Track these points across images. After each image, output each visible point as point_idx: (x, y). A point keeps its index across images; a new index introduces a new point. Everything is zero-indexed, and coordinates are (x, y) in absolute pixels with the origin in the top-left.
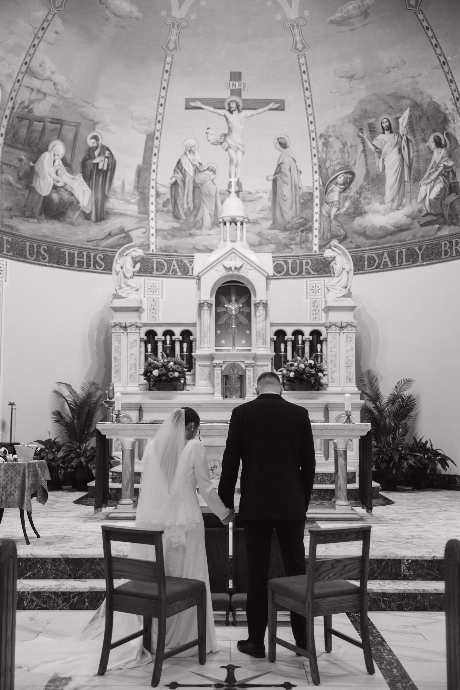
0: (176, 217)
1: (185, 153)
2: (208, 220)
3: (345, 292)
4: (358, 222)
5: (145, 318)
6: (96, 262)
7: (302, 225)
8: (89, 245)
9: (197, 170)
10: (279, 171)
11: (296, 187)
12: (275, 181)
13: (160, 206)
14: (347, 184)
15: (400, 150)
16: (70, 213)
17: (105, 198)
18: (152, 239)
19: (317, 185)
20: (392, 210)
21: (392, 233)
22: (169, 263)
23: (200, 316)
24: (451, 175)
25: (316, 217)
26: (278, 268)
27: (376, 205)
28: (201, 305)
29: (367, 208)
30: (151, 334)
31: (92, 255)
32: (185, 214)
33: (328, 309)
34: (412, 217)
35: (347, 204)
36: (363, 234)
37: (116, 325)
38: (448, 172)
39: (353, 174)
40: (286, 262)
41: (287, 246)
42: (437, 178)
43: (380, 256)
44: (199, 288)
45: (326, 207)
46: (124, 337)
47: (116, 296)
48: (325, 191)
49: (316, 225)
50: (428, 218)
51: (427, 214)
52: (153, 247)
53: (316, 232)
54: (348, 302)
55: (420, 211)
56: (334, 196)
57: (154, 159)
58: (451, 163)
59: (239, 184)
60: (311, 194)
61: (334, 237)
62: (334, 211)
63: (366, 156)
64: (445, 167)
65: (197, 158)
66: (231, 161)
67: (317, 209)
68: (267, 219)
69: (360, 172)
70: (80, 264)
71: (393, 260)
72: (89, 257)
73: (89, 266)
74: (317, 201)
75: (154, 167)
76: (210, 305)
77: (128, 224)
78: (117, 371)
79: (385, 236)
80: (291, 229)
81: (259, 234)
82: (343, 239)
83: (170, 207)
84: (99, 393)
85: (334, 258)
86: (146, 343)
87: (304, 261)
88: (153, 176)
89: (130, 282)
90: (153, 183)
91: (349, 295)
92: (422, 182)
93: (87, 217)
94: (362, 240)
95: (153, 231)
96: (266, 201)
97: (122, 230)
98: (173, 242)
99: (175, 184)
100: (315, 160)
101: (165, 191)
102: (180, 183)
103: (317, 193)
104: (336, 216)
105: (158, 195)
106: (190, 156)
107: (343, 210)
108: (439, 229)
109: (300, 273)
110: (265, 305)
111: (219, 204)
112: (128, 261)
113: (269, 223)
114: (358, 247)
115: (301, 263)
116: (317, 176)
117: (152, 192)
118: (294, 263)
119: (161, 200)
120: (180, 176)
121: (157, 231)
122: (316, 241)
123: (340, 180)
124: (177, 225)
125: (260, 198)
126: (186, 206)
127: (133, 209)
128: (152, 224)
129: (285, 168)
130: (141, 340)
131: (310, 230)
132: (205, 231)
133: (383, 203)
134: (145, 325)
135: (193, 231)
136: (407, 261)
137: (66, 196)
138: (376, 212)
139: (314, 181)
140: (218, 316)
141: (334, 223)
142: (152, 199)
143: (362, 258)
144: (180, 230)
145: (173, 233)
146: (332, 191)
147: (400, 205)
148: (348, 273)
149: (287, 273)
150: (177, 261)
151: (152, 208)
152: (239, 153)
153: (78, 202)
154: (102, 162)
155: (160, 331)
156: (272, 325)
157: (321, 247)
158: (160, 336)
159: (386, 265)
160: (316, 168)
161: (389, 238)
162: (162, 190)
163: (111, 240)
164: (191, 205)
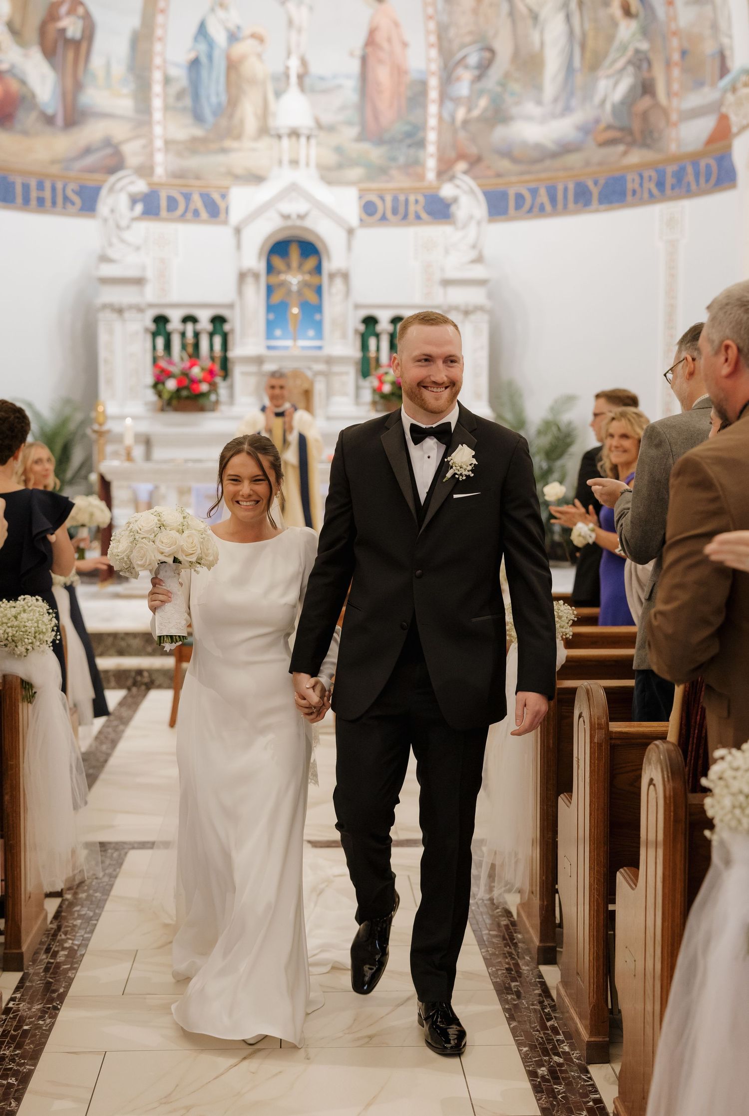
0: (198, 117)
1: (213, 10)
2: (251, 125)
3: (473, 254)
4: (500, 133)
5: (150, 294)
6: (66, 199)
7: (409, 135)
8: (55, 170)
9: (233, 37)
10: (371, 41)
11: (399, 71)
12: (364, 60)
13: (171, 100)
14: (483, 68)
15: (568, 18)
16: (21, 115)
17: (78, 86)
18: (159, 158)
19: (434, 67)
20: (554, 116)
21: (554, 155)
22: (187, 197)
23: (240, 292)
24: (645, 65)
25: (432, 122)
26: (369, 209)
27: (530, 108)
28: (242, 276)
29: (514, 111)
30: (161, 321)
31: (59, 186)
32: (215, 114)
33: (447, 283)
34: (585, 130)
35: (483, 102)
36: (507, 153)
37: (105, 307)
38: (640, 60)
39: (492, 51)
40: (382, 198)
41: (383, 171)
42: (623, 69)
43: (534, 192)
44: (239, 246)
45: (449, 105)
46: (118, 326)
47: (104, 259)
48: (448, 78)
49: (432, 136)
50: (610, 134)
51: (609, 127)
52: (159, 171)
53: (431, 149)
54: (478, 272)
55: (597, 121)
56: (463, 88)
57: (160, 19)
58: (644, 46)
59: (304, 63)
60: (424, 84)
61: (461, 156)
62: (461, 114)
63: (514, 22)
64: (637, 51)
65: (234, 17)
66: (290, 23)
67: (433, 109)
68: (349, 123)
69: (504, 48)
70: (41, 201)
71: (553, 200)
72: (54, 189)
73: (54, 203)
74: (433, 94)
75: (159, 32)
76: (256, 276)
77: (118, 131)
78: (110, 382)
79: (540, 160)
80: (391, 142)
81: (338, 150)
82: (475, 162)
83: (188, 102)
84: (79, 417)
85: (455, 200)
86: (154, 335)
87: (412, 198)
88: (158, 47)
89: (127, 235)
90: (158, 61)
91: (479, 259)
92: (601, 73)
93: (49, 120)
94: (505, 164)
95: (159, 143)
96: (349, 91)
97: (108, 142)
98: (193, 162)
99: (195, 64)
100: (432, 25)
101: (179, 73)
102: (204, 60)
103: (433, 82)
104: (466, 122)
105: (167, 81)
106: (221, 13)
107: (476, 113)
108: (625, 153)
109: (405, 217)
110: (345, 276)
111: (271, 96)
112: (123, 201)
113: (353, 131)
114: (499, 175)
115: (407, 201)
116: (434, 53)
117: (157, 76)
118: (395, 200)
119: (173, 90)
120: (203, 47)
121: (167, 143)
122: (431, 164)
123: (473, 59)
124: (198, 132)
125: (339, 87)
126: (214, 100)
127: (124, 104)
128: (158, 130)
129: (380, 37)
130: (147, 330)
131: (421, 144)
132: (247, 143)
133: (539, 102)
134: (151, 306)
135: (228, 143)
136: (576, 202)
137: (14, 86)
138: (529, 118)
139: (429, 60)
140: (270, 289)
141: (462, 135)
142: (157, 88)
143: (504, 195)
144: (204, 141)
145: (194, 146)
146: (458, 79)
147: (567, 110)
148: (479, 223)
149: (384, 218)
150: (202, 195)
151: (157, 103)
152: (304, 11)
153: (33, 96)
154: (72, 27)
155: (175, 317)
156: (357, 307)
157: (440, 174)
158: (175, 325)
159: (542, 208)
160: (433, 39)
161: (548, 163)
162: (174, 72)
163: (89, 160)
164: (224, 98)
